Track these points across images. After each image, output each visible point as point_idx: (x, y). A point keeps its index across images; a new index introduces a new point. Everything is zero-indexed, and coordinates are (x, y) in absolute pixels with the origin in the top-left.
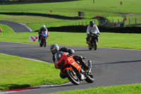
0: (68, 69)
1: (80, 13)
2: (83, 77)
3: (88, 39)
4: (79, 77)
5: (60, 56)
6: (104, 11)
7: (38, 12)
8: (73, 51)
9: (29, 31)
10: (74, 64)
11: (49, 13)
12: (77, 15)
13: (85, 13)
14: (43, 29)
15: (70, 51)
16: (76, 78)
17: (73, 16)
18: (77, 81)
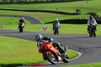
0: (47, 53)
1: (77, 10)
2: (60, 58)
3: (88, 29)
4: (57, 58)
5: (42, 43)
6: (94, 9)
7: (47, 10)
8: (52, 40)
9: (41, 23)
10: (52, 49)
11: (56, 10)
12: (75, 12)
13: (81, 10)
14: (56, 22)
15: (49, 40)
16: (54, 59)
17: (73, 12)
18: (55, 61)
